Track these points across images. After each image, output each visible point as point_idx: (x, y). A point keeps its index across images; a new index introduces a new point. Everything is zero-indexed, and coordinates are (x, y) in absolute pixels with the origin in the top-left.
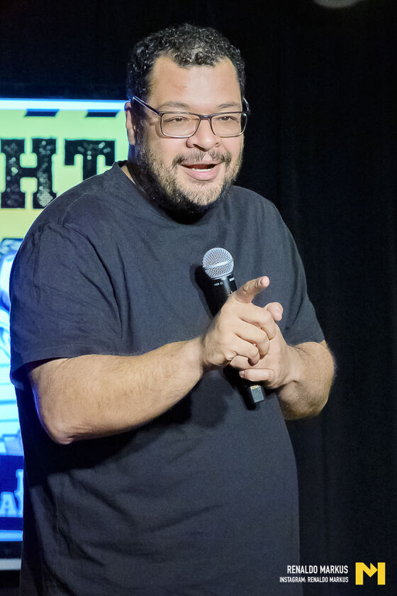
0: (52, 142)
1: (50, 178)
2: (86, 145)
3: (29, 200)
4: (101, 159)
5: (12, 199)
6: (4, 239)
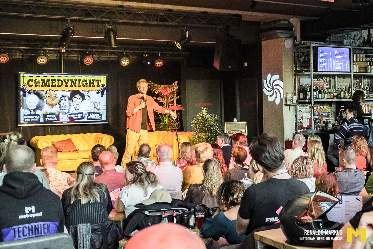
1: (94, 84)
2: (98, 80)
3: (92, 86)
4: (99, 82)
5: (90, 86)
6: (89, 90)
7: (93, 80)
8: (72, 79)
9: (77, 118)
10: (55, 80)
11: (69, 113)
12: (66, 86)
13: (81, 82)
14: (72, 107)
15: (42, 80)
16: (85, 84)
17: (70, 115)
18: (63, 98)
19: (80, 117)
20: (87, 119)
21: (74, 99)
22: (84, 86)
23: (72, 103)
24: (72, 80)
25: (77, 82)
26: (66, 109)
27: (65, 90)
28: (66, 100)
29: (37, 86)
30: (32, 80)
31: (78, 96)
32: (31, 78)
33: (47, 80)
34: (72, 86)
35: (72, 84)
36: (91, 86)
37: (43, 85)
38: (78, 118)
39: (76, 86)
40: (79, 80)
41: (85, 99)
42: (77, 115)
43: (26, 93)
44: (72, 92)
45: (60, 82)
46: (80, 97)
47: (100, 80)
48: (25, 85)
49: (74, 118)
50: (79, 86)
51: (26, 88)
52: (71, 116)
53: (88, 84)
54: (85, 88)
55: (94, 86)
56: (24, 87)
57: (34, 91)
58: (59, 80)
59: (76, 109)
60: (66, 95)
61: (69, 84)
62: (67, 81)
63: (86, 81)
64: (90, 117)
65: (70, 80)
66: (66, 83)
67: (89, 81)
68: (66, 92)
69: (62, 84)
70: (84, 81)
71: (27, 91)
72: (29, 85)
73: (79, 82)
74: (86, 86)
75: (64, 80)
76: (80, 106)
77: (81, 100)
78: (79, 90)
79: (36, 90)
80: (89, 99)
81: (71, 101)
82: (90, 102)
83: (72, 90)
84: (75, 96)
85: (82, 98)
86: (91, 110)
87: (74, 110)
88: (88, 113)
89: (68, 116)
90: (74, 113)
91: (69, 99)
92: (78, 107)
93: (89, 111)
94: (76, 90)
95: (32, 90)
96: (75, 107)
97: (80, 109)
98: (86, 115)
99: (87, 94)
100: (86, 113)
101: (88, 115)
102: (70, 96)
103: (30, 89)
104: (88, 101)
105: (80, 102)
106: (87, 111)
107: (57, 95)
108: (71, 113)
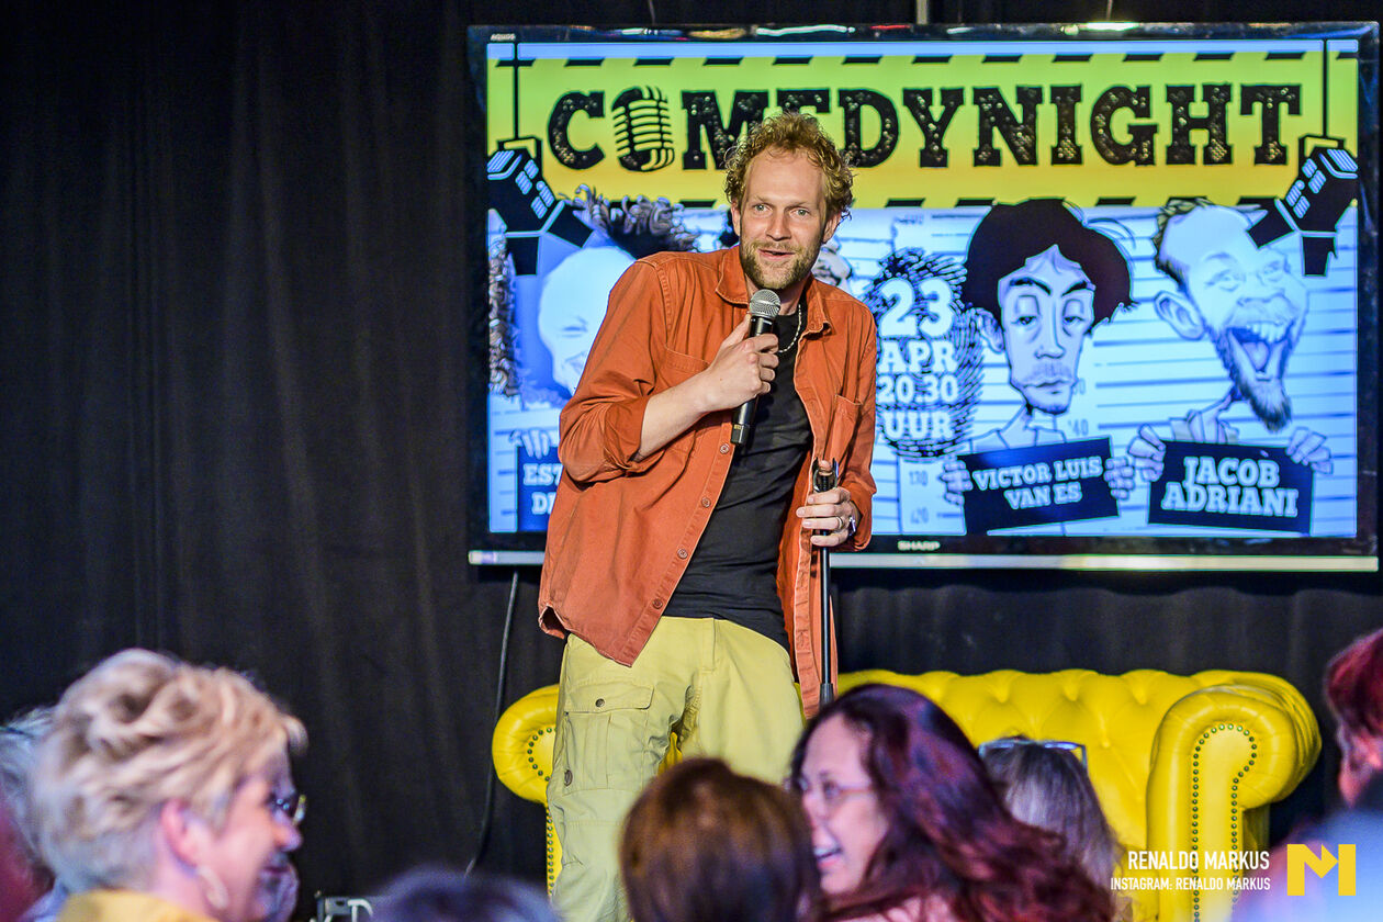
0: (1226, 88)
1: (1223, 129)
2: (1266, 91)
3: (1199, 155)
4: (1284, 107)
5: (1180, 153)
6: (1171, 199)
7: (1217, 95)
8: (985, 83)
9: (1042, 497)
10: (819, 99)
11: (965, 449)
12: (933, 157)
13: (1083, 112)
14: (994, 383)
15: (688, 99)
16: (1122, 137)
17: (974, 462)
18: (897, 287)
19: (1074, 494)
20: (1143, 515)
21: (1012, 300)
22: (1116, 154)
23: (987, 338)
24: (995, 91)
25: (1047, 113)
26: (928, 399)
27: (918, 203)
28: (932, 307)
29: (645, 156)
30: (593, 104)
31: (1052, 269)
32: (585, 82)
33: (740, 96)
34: (986, 157)
35: (996, 131)
36: (1190, 160)
37: (705, 147)
38: (1060, 499)
39: (1033, 161)
40: (1067, 97)
41: (1129, 303)
42: (1041, 472)
43: (542, 233)
44: (986, 223)
45: (870, 117)
46: (1072, 274)
47: (1295, 90)
48: (531, 146)
49: (1015, 500)
50: (1065, 156)
51: (539, 177)
52: (983, 479)
53: (1163, 139)
54: (1126, 178)
55: (1227, 159)
56: (520, 168)
57: (615, 213)
58: (853, 100)
59: (1029, 408)
60: (928, 253)
61: (963, 132)
62: (943, 102)
63: (1140, 102)
64: (1185, 493)
65: (968, 96)
66: (932, 127)
67: (1169, 99)
68: (927, 219)
69: (886, 133)
70: (1115, 107)
71: (550, 210)
72: (571, 150)
73: (1066, 122)
74: (1140, 151)
75: (910, 97)
76: (1079, 376)
77: (1082, 311)
78: (1062, 200)
79: (635, 203)
80: (1172, 297)
81: (980, 317)
82: (1175, 336)
83: (995, 203)
84: (1021, 264)
85: (1093, 282)
86: (1194, 417)
87: (1010, 418)
88: (1163, 447)
89: (953, 481)
90: (1008, 451)
91: (958, 296)
92: (1051, 379)
93: (1174, 434)
94: (1033, 205)
95: (592, 198)
96: (1025, 383)
97: (1071, 409)
98: (1141, 469)
99: (1152, 239)
100: (1140, 446)
101: (1160, 467)
102: (966, 265)
103: (580, 188)
104: (1166, 316)
105: (1078, 328)
106: (1146, 430)
107: (842, 253)
108: (977, 447)
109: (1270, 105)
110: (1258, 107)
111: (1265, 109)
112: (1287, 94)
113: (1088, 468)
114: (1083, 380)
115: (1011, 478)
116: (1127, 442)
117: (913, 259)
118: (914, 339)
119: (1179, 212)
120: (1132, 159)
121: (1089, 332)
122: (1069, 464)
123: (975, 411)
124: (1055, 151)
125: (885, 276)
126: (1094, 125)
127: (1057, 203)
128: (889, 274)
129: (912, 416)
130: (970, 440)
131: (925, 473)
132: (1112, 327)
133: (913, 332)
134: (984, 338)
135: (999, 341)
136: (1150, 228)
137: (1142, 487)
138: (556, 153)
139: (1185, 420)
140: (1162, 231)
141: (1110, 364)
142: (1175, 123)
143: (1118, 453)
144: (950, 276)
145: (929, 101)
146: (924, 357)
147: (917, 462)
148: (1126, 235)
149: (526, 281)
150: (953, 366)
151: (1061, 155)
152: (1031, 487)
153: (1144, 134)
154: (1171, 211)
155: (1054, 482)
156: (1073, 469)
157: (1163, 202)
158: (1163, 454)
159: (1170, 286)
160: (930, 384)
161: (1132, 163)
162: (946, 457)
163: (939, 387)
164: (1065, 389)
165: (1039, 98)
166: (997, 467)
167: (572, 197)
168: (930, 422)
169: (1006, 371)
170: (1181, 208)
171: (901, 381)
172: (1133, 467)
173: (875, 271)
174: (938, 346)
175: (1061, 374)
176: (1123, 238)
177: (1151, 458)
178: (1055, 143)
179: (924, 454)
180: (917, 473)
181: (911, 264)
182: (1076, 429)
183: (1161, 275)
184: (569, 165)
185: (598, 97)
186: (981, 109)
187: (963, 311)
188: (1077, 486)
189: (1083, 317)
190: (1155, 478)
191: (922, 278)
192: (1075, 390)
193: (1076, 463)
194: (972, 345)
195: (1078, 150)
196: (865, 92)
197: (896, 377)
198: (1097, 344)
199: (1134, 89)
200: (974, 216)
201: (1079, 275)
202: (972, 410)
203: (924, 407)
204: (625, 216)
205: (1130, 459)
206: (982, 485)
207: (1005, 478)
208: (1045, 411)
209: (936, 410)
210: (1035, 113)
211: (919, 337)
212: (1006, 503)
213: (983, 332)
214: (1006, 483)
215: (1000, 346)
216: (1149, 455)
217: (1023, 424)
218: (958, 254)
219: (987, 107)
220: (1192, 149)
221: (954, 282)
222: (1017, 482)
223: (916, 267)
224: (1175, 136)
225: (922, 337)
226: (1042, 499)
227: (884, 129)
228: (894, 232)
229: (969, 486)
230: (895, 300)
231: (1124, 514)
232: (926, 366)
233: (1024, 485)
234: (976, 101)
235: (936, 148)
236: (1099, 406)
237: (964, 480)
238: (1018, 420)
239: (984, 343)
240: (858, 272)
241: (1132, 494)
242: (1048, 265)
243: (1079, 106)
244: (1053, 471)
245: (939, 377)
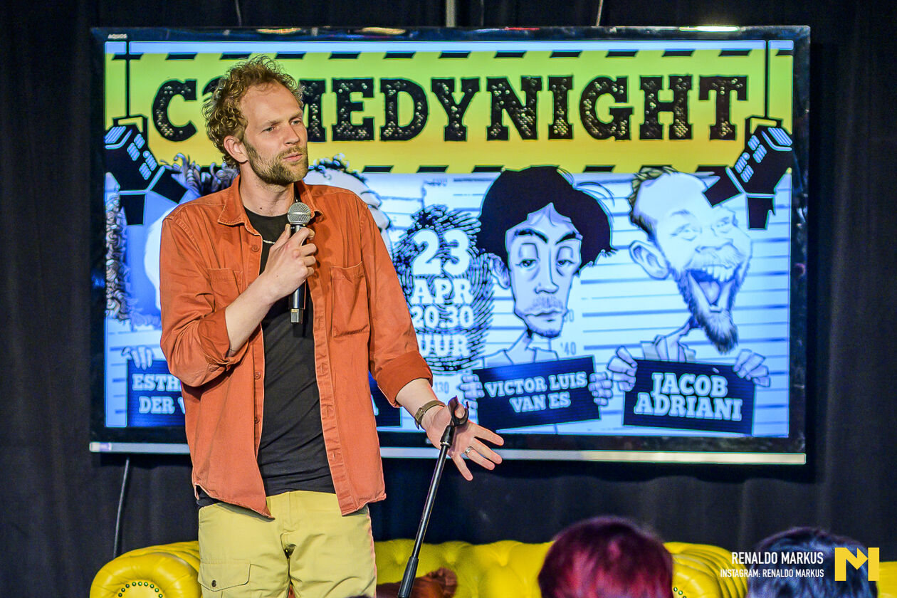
0: (688, 79)
1: (685, 112)
2: (719, 81)
3: (666, 132)
4: (734, 94)
5: (651, 130)
6: (643, 167)
7: (680, 84)
8: (496, 74)
9: (540, 403)
10: (365, 86)
11: (479, 365)
12: (455, 133)
13: (574, 97)
14: (501, 312)
16: (605, 117)
17: (486, 375)
18: (426, 236)
19: (564, 401)
20: (619, 418)
21: (517, 246)
22: (600, 131)
23: (497, 277)
24: (504, 80)
25: (545, 98)
26: (450, 325)
28: (454, 252)
30: (188, 90)
31: (548, 223)
32: (181, 72)
34: (497, 133)
35: (504, 112)
36: (659, 136)
38: (553, 405)
39: (534, 136)
40: (561, 86)
41: (609, 249)
42: (538, 384)
43: (148, 192)
44: (498, 185)
45: (405, 102)
47: (743, 80)
48: (139, 123)
49: (518, 406)
50: (559, 132)
51: (145, 148)
52: (493, 389)
53: (637, 119)
54: (607, 151)
55: (688, 135)
56: (131, 140)
57: (204, 175)
58: (392, 87)
59: (530, 332)
60: (450, 209)
61: (478, 113)
62: (463, 90)
63: (619, 89)
64: (652, 401)
65: (483, 84)
66: (454, 109)
67: (642, 87)
68: (450, 183)
69: (418, 113)
70: (599, 93)
71: (154, 173)
72: (170, 126)
73: (560, 103)
74: (619, 129)
75: (437, 85)
76: (569, 308)
77: (572, 256)
78: (557, 168)
79: (220, 168)
80: (643, 246)
81: (492, 260)
82: (647, 276)
83: (503, 170)
84: (523, 218)
85: (581, 233)
86: (660, 340)
87: (514, 341)
88: (635, 365)
89: (469, 390)
90: (513, 366)
91: (474, 243)
92: (547, 310)
93: (644, 354)
94: (533, 170)
95: (187, 164)
96: (527, 313)
97: (562, 334)
98: (618, 382)
99: (627, 199)
100: (617, 364)
101: (633, 381)
102: (480, 219)
103: (177, 156)
104: (639, 260)
105: (568, 269)
106: (622, 350)
107: (382, 209)
108: (488, 364)
109: (723, 92)
110: (713, 94)
111: (719, 96)
112: (737, 83)
113: (576, 380)
114: (572, 311)
115: (515, 388)
116: (607, 361)
117: (439, 214)
118: (439, 277)
119: (650, 178)
120: (612, 135)
121: (577, 272)
122: (561, 377)
123: (487, 335)
124: (551, 128)
125: (416, 227)
126: (582, 107)
127: (552, 170)
128: (420, 226)
129: (437, 338)
130: (483, 358)
131: (446, 383)
132: (595, 268)
133: (438, 272)
134: (494, 276)
135: (506, 279)
136: (626, 190)
137: (618, 396)
138: (158, 128)
139: (653, 343)
140: (636, 192)
141: (593, 298)
142: (647, 107)
143: (600, 369)
144: (467, 228)
145: (452, 88)
146: (447, 291)
147: (441, 375)
148: (607, 195)
149: (135, 229)
150: (469, 299)
151: (556, 132)
152: (531, 395)
153: (622, 115)
154: (643, 177)
155: (548, 391)
156: (564, 381)
157: (637, 170)
158: (635, 370)
159: (641, 236)
160: (451, 313)
161: (613, 138)
162: (464, 371)
163: (458, 316)
164: (558, 318)
165: (539, 87)
166: (504, 380)
167: (171, 163)
168: (451, 343)
169: (511, 303)
170: (651, 174)
171: (428, 310)
172: (612, 380)
173: (409, 223)
174: (457, 283)
175: (555, 306)
176: (606, 198)
177: (626, 373)
178: (551, 122)
179: (446, 368)
180: (441, 383)
181: (436, 218)
182: (566, 350)
183: (635, 227)
184: (169, 138)
185: (192, 84)
186: (493, 94)
187: (478, 255)
188: (567, 395)
189: (573, 260)
190: (629, 389)
191: (445, 229)
192: (565, 318)
193: (567, 376)
194: (485, 283)
195: (570, 127)
196: (402, 81)
197: (425, 307)
198: (583, 282)
199: (614, 79)
200: (487, 180)
201: (569, 227)
202: (484, 334)
203: (446, 331)
204: (212, 178)
205: (610, 374)
206: (492, 393)
207: (510, 388)
208: (542, 335)
209: (455, 334)
210: (535, 97)
211: (443, 276)
212: (510, 408)
213: (494, 272)
214: (510, 392)
215: (507, 283)
216: (624, 371)
217: (525, 345)
218: (474, 210)
219: (497, 93)
220: (660, 127)
221: (471, 232)
222: (520, 391)
223: (441, 220)
224: (647, 117)
225: (445, 275)
226: (539, 405)
227: (416, 110)
228: (424, 192)
229: (482, 394)
230: (424, 246)
231: (603, 417)
232: (449, 298)
233: (525, 394)
234: (489, 89)
235: (457, 125)
236: (585, 332)
237: (478, 389)
238: (521, 342)
239: (495, 281)
240: (395, 224)
241: (610, 401)
242: (545, 219)
243: (570, 93)
244: (548, 383)
245: (459, 307)
